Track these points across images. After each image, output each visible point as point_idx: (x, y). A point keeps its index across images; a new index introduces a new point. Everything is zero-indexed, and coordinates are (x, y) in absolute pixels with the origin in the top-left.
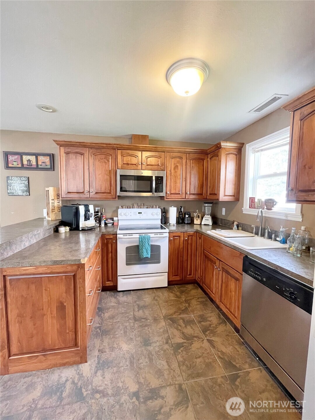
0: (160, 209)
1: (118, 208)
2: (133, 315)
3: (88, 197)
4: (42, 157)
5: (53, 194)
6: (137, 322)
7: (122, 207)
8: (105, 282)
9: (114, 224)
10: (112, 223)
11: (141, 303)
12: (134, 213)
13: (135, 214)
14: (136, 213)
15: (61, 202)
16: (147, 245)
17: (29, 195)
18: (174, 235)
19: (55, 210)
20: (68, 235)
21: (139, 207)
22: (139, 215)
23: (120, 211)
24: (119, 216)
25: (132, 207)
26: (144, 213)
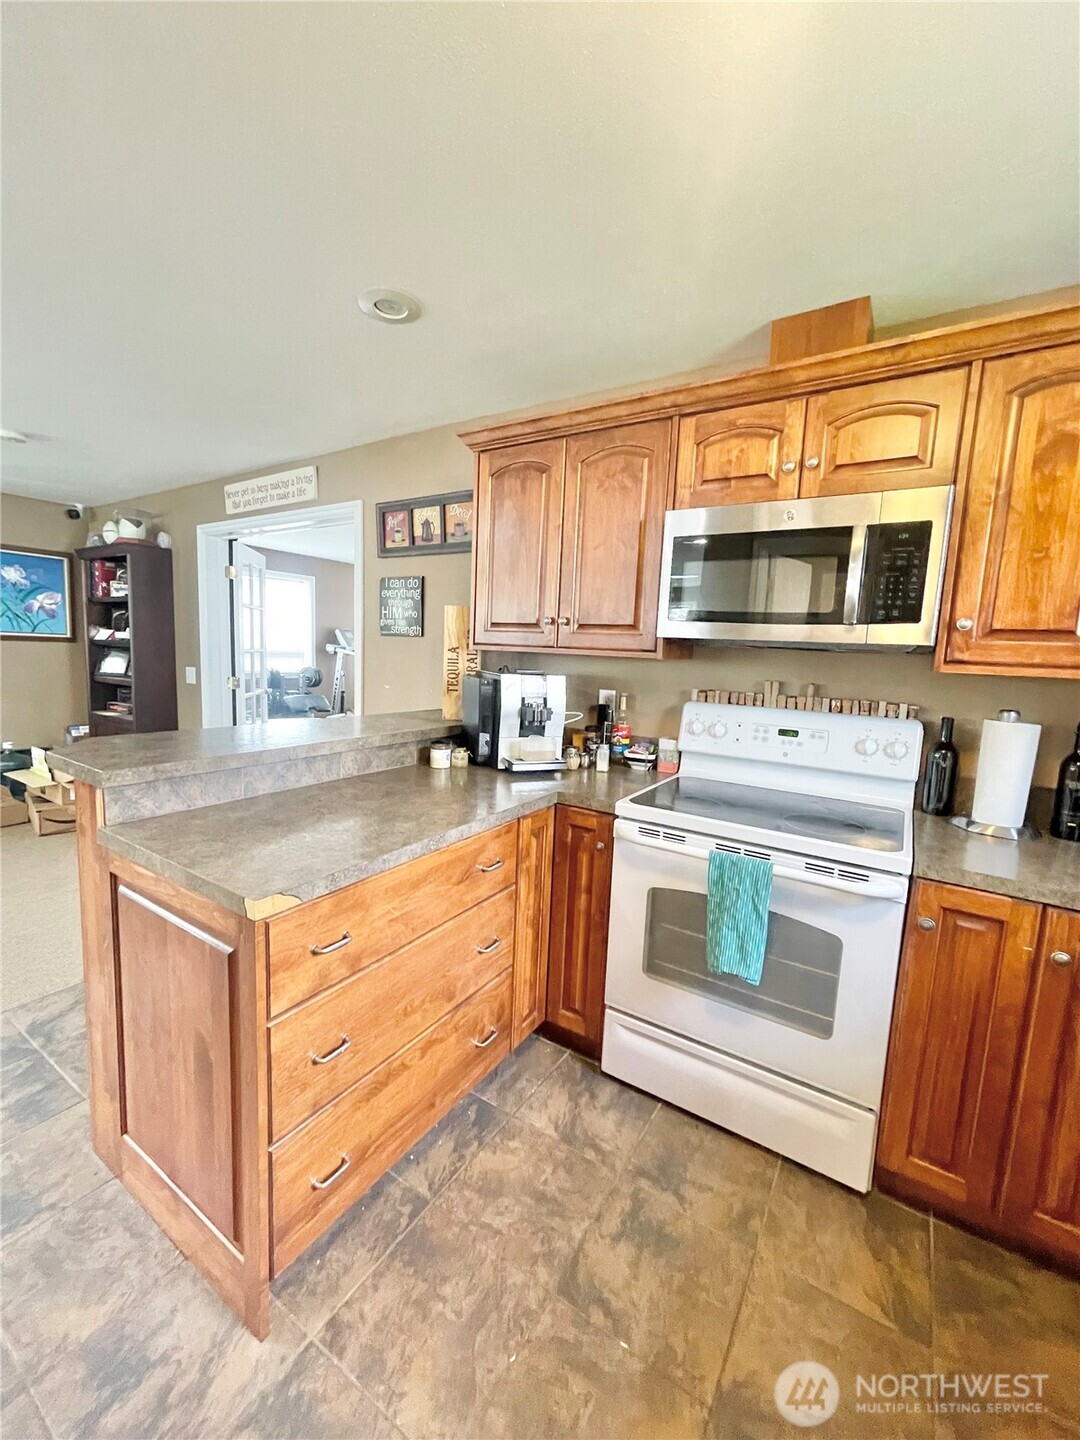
0: (920, 728)
1: (686, 697)
2: (575, 1244)
3: (551, 644)
4: (456, 505)
5: (455, 630)
6: (563, 1305)
7: (705, 695)
8: (556, 1007)
9: (659, 769)
10: (650, 761)
11: (661, 1204)
12: (757, 731)
13: (761, 735)
14: (766, 732)
15: (478, 661)
16: (744, 908)
17: (422, 635)
18: (952, 901)
19: (456, 688)
20: (461, 781)
21: (790, 699)
22: (783, 742)
23: (694, 713)
24: (683, 735)
25: (750, 701)
26: (813, 736)
